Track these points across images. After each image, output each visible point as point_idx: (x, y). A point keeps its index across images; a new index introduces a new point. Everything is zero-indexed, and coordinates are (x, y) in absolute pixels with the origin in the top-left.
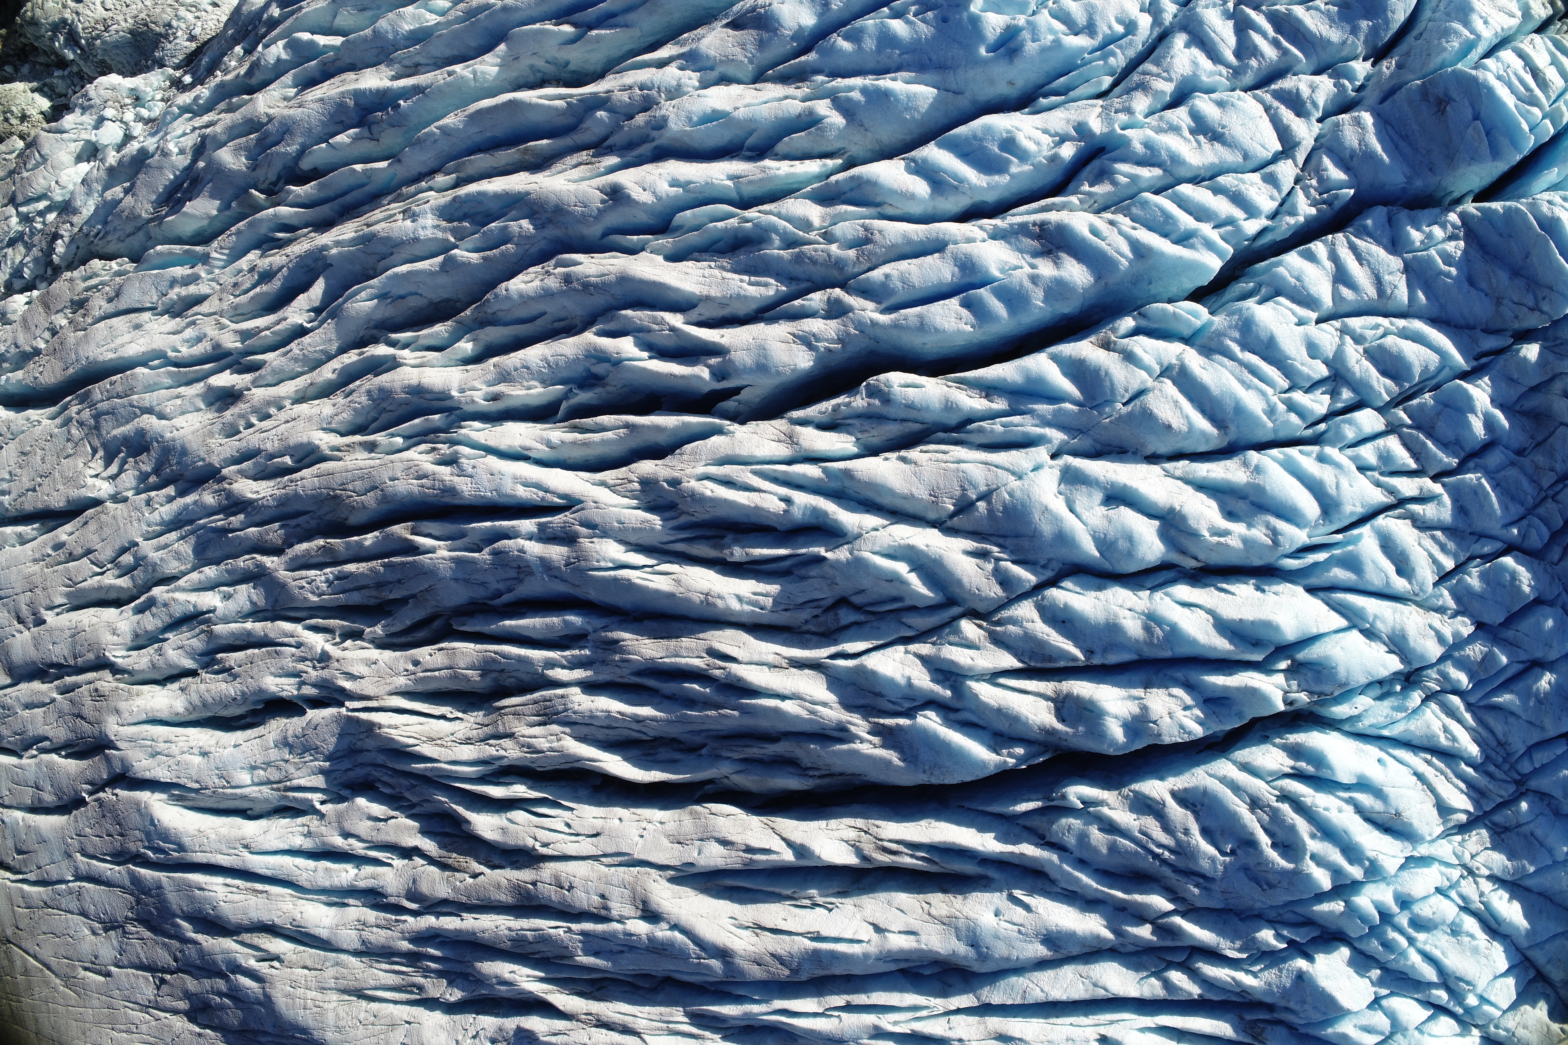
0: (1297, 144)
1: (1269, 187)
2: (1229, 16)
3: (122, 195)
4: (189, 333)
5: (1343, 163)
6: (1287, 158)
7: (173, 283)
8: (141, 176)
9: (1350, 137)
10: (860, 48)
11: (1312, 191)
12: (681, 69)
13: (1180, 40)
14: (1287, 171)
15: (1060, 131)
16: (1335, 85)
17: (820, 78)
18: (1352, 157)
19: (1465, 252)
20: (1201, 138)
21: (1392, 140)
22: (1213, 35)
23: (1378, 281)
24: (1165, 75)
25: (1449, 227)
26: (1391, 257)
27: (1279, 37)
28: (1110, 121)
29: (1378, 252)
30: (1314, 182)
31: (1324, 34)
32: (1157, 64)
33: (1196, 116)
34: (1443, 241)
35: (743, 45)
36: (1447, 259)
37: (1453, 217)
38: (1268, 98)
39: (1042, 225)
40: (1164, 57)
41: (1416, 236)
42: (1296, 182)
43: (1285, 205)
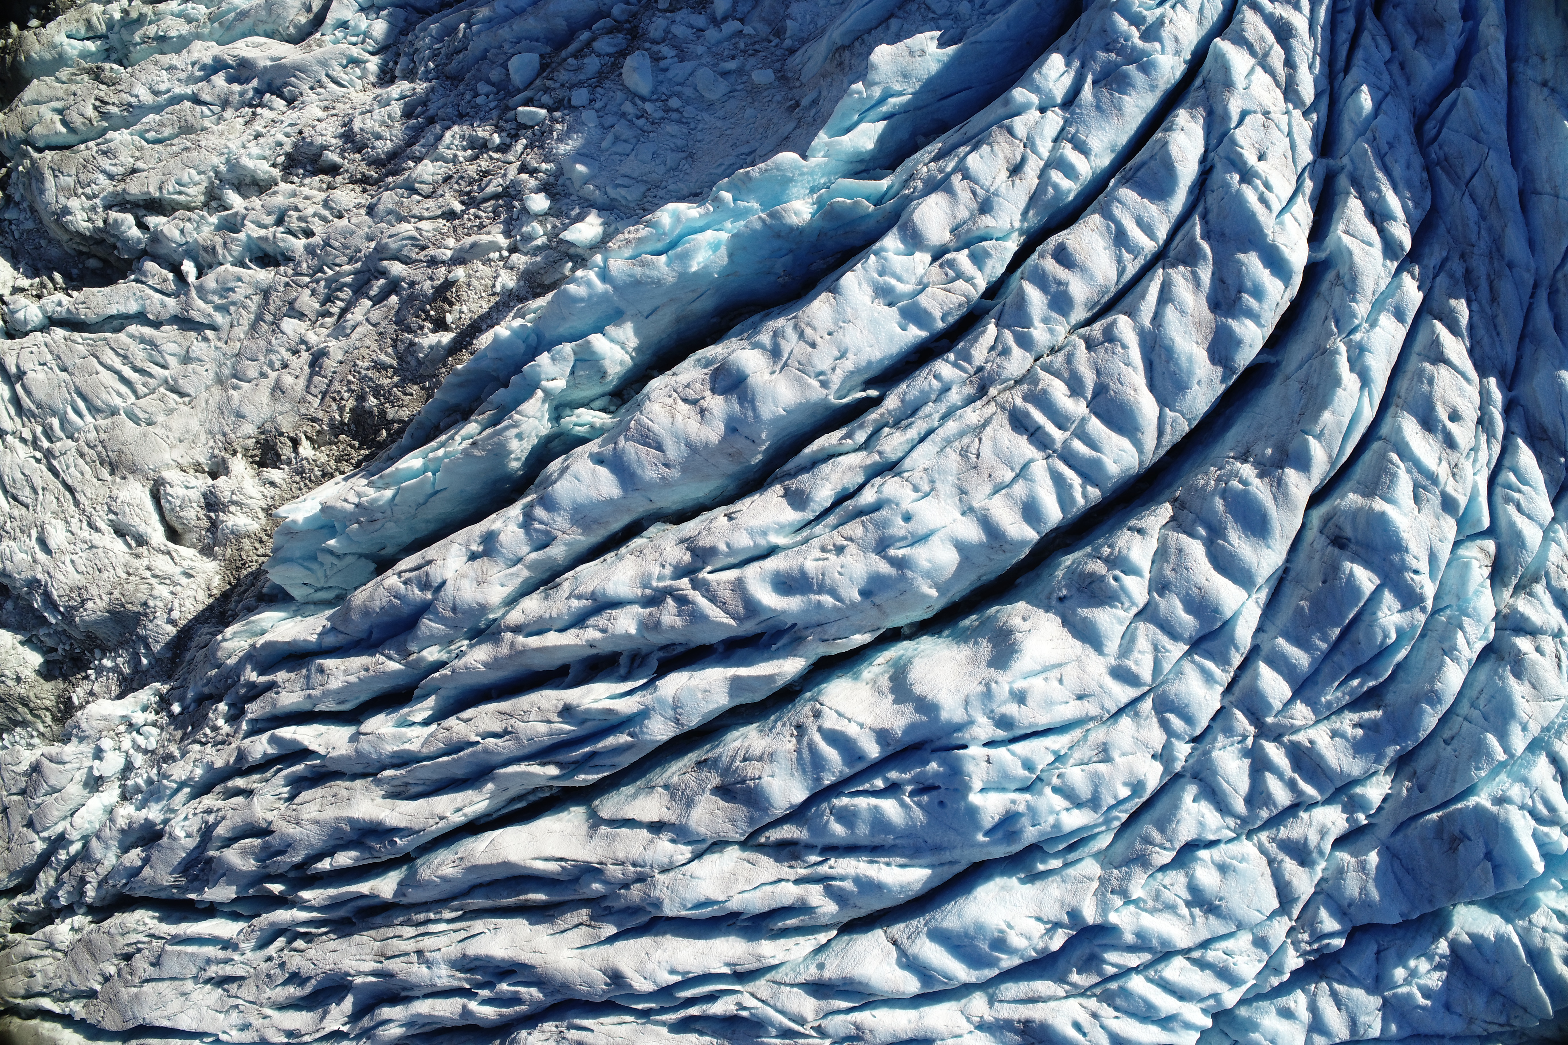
0: (1296, 900)
1: (1259, 951)
2: (1248, 753)
3: (140, 863)
4: (234, 1016)
5: (1340, 911)
6: (1281, 915)
7: (209, 961)
8: (155, 853)
9: (1352, 886)
10: (853, 832)
11: (1303, 945)
12: (673, 841)
13: (1190, 791)
14: (1279, 929)
15: (1053, 918)
16: (1347, 820)
17: (814, 858)
18: (1350, 905)
19: (1447, 982)
20: (1197, 911)
21: (1396, 877)
22: (1225, 785)
23: (1353, 1023)
24: (1168, 845)
25: (1437, 958)
26: (1371, 998)
27: (1296, 776)
28: (1104, 907)
29: (1358, 994)
30: (1306, 937)
31: (1346, 768)
32: (1162, 830)
33: (1194, 889)
34: (1428, 972)
35: (733, 822)
36: (1427, 993)
37: (1443, 946)
38: (1273, 848)
39: (1027, 1023)
40: (1170, 821)
41: (1399, 973)
42: (1288, 935)
43: (1272, 967)
